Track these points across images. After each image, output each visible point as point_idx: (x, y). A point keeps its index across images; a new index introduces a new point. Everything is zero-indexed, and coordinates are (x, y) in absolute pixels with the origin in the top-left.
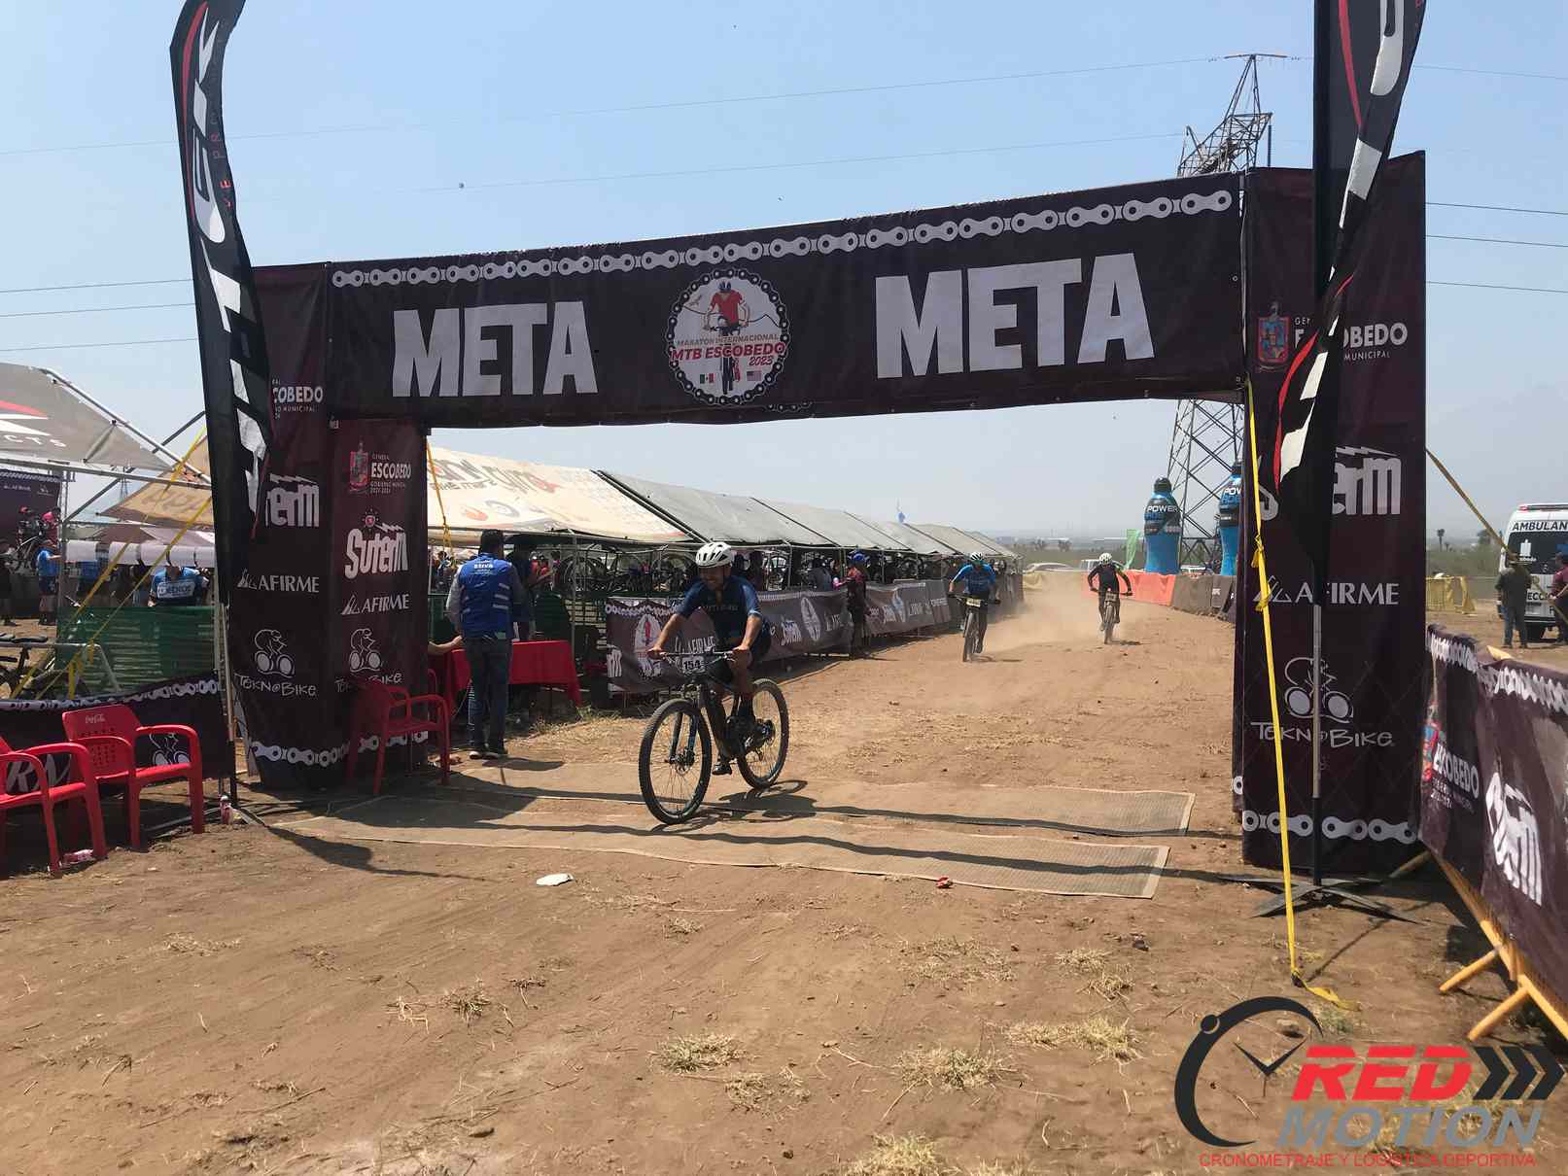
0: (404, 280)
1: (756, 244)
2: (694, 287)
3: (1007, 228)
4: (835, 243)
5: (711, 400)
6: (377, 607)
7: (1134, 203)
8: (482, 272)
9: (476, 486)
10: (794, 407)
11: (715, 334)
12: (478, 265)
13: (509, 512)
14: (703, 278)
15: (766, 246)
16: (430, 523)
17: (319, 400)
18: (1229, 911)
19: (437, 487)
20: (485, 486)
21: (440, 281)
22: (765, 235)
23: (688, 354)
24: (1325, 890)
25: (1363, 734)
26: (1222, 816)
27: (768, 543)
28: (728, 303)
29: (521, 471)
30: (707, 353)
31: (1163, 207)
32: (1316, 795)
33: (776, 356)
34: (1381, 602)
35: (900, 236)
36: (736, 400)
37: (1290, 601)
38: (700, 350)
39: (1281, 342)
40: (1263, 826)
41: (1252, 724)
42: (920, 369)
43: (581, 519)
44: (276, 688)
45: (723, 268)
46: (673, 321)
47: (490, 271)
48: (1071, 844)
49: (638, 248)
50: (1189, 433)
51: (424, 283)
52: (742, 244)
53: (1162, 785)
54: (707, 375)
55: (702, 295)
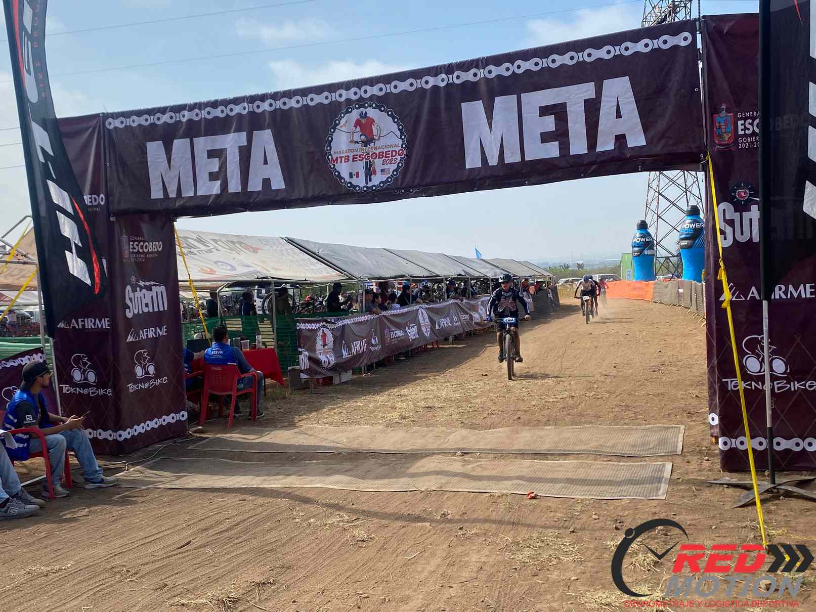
0: (152, 122)
1: (381, 85)
2: (342, 115)
3: (545, 65)
4: (432, 81)
5: (357, 188)
6: (147, 335)
7: (628, 44)
8: (204, 114)
9: (207, 252)
10: (411, 190)
11: (359, 146)
12: (200, 109)
13: (229, 267)
14: (348, 109)
15: (388, 86)
16: (179, 279)
17: (102, 203)
18: (716, 504)
19: (182, 254)
20: (212, 252)
21: (176, 122)
22: (387, 79)
23: (341, 160)
24: (779, 487)
25: (796, 382)
26: (703, 439)
27: (396, 277)
28: (365, 125)
29: (235, 240)
30: (353, 158)
31: (646, 45)
32: (768, 426)
33: (399, 158)
34: (803, 296)
35: (475, 75)
36: (374, 188)
37: (744, 299)
38: (348, 157)
39: (729, 130)
40: (733, 446)
41: (723, 380)
42: (493, 161)
43: (276, 269)
44: (86, 391)
45: (361, 103)
46: (330, 139)
47: (209, 113)
48: (608, 464)
49: (304, 92)
50: (657, 190)
51: (165, 123)
52: (372, 86)
53: (662, 421)
54: (354, 173)
55: (348, 121)
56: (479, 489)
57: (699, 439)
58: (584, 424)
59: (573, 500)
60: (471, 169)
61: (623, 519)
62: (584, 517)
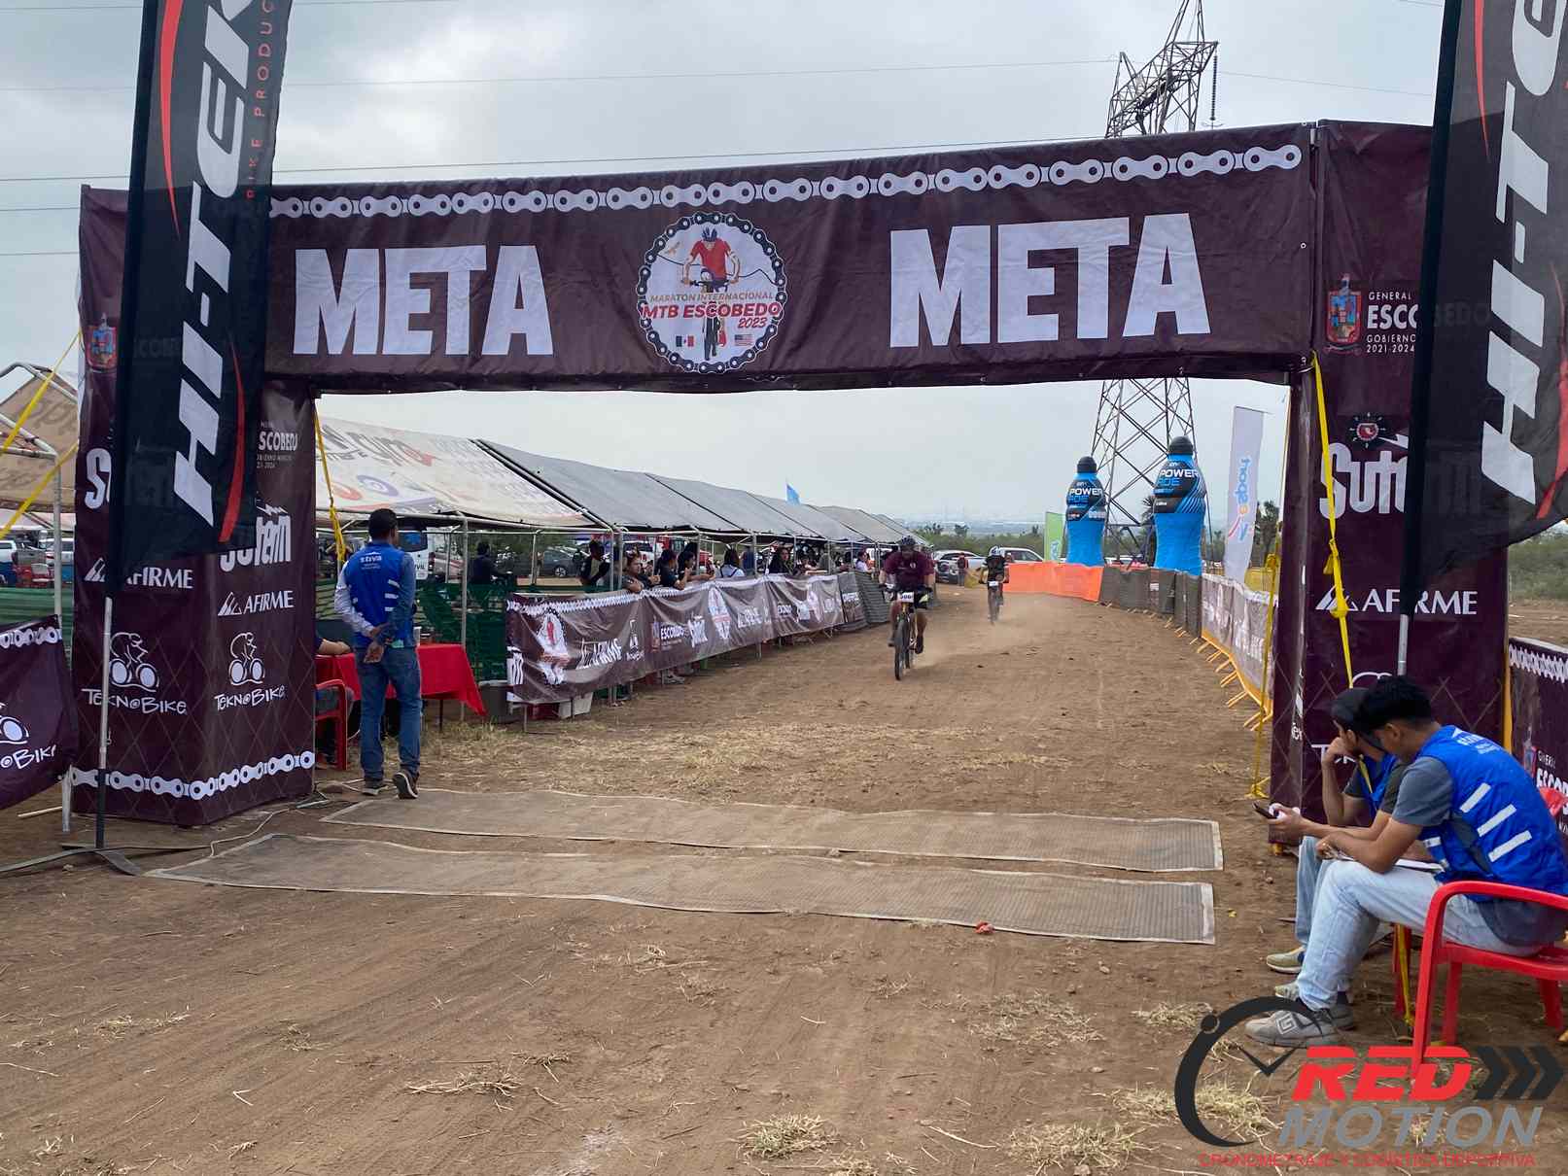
0: (307, 212)
1: (746, 185)
2: (671, 232)
4: (840, 187)
5: (689, 366)
6: (258, 606)
7: (1191, 156)
8: (406, 206)
9: (343, 456)
11: (697, 290)
12: (400, 197)
14: (681, 222)
15: (758, 188)
16: (318, 506)
20: (353, 458)
21: (352, 215)
22: (758, 175)
23: (663, 314)
28: (712, 255)
29: (390, 437)
30: (686, 311)
31: (1223, 162)
33: (769, 317)
34: (1457, 611)
35: (918, 183)
36: (720, 368)
37: (1357, 609)
38: (677, 308)
39: (1351, 319)
41: (1314, 747)
42: (940, 338)
44: (134, 704)
45: (708, 212)
46: (645, 272)
47: (417, 205)
48: (1100, 882)
49: (603, 183)
50: (1117, 405)
51: (331, 216)
52: (729, 184)
53: (1176, 813)
54: (685, 338)
55: (681, 243)
56: (890, 914)
57: (1249, 846)
58: (1041, 812)
59: (1057, 940)
60: (898, 349)
61: (1152, 975)
62: (1085, 969)
